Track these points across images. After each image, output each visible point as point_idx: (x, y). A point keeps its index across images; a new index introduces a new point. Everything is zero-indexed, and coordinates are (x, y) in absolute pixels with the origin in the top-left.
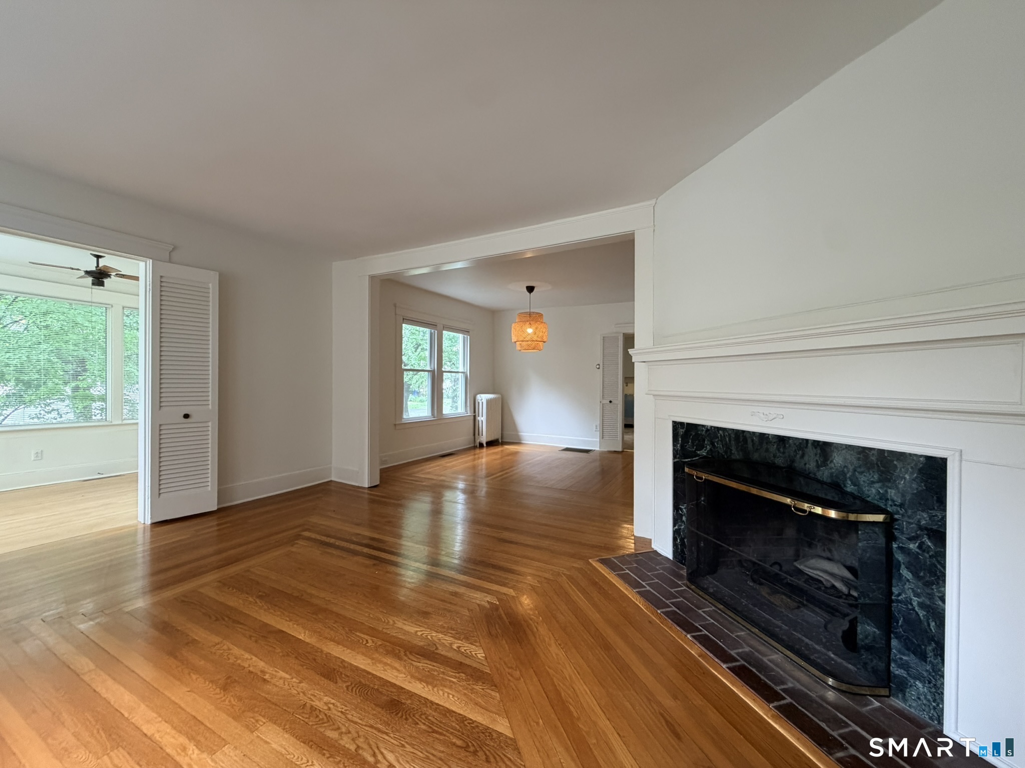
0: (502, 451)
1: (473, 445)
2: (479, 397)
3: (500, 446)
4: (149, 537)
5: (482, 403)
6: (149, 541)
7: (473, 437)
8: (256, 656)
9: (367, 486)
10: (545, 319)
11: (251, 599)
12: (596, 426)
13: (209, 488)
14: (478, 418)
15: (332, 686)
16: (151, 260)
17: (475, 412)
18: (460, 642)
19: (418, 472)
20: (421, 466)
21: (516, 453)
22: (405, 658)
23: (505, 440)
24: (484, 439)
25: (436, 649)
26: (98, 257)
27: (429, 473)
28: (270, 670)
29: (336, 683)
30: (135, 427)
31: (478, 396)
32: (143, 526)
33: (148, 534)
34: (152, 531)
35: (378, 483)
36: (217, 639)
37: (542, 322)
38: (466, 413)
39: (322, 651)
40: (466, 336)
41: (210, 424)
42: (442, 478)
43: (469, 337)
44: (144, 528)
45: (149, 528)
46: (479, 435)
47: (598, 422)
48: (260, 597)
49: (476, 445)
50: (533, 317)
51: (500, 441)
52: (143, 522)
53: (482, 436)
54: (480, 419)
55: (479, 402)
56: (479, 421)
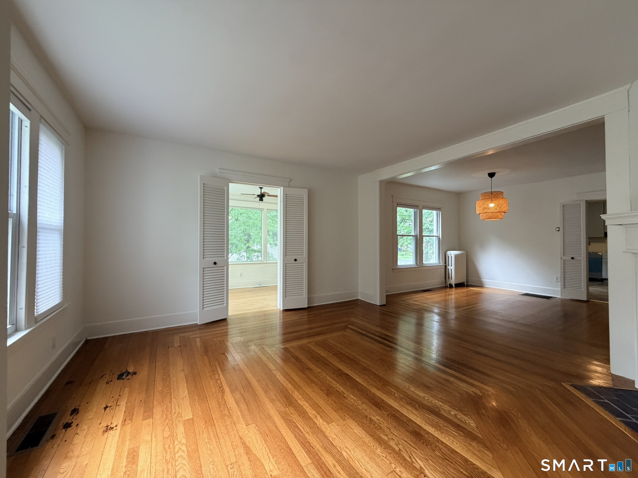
0: (467, 291)
1: (445, 285)
3: (466, 288)
4: (282, 316)
5: (452, 257)
6: (282, 318)
7: (444, 280)
8: (338, 384)
9: (379, 305)
10: (505, 195)
11: (330, 354)
12: (557, 278)
13: (304, 296)
14: (448, 267)
15: (379, 411)
16: (283, 187)
17: (446, 263)
18: (456, 411)
19: (408, 300)
20: (410, 296)
21: (479, 293)
22: (419, 409)
23: (469, 284)
24: (453, 281)
25: (439, 411)
26: (261, 188)
27: (416, 301)
28: (346, 392)
29: (381, 410)
30: (276, 264)
31: (448, 252)
32: (279, 311)
33: (282, 314)
34: (283, 313)
35: (385, 303)
36: (319, 370)
37: (503, 198)
38: (439, 263)
39: (370, 391)
40: (438, 212)
41: (304, 264)
42: (425, 305)
43: (440, 212)
44: (280, 311)
45: (282, 312)
46: (449, 279)
47: (559, 274)
48: (334, 354)
49: (447, 285)
50: (493, 195)
51: (466, 284)
52: (279, 309)
53: (452, 279)
54: (450, 267)
55: (449, 256)
56: (449, 269)
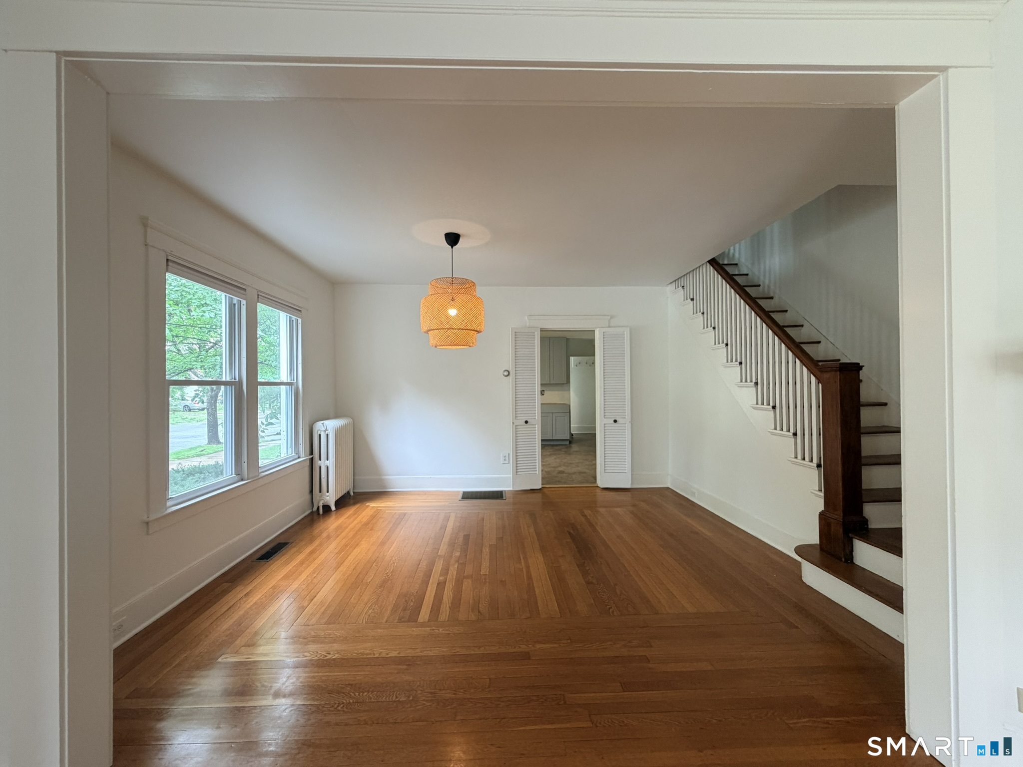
0: (361, 512)
1: (311, 512)
2: (319, 426)
5: (327, 435)
7: (307, 497)
12: (505, 457)
14: (319, 462)
17: (312, 453)
23: (360, 493)
24: (330, 498)
31: (319, 424)
38: (297, 457)
40: (293, 317)
43: (300, 320)
46: (320, 492)
47: (508, 451)
49: (316, 508)
50: (457, 288)
51: (352, 493)
53: (328, 492)
54: (323, 463)
55: (320, 435)
56: (320, 467)
